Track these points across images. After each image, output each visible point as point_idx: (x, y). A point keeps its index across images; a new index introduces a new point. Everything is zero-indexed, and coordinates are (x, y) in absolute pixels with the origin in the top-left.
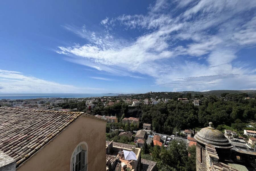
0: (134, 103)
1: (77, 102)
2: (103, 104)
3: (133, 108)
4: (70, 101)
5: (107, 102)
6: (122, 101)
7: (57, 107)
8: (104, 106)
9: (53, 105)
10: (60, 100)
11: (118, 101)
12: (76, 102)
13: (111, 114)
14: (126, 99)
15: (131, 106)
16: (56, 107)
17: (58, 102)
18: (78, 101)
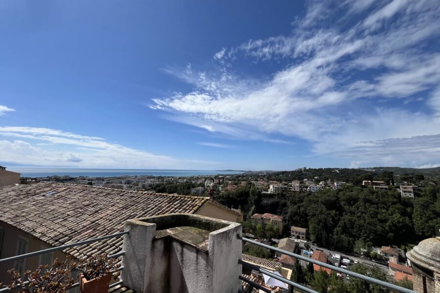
0: (271, 187)
1: (177, 183)
2: (218, 188)
3: (271, 196)
4: (166, 181)
5: (224, 185)
6: (251, 183)
7: (148, 190)
8: (219, 191)
9: (144, 187)
10: (153, 180)
11: (242, 182)
12: (175, 183)
13: (232, 206)
14: (256, 180)
15: (266, 192)
17: (149, 182)
18: (179, 182)
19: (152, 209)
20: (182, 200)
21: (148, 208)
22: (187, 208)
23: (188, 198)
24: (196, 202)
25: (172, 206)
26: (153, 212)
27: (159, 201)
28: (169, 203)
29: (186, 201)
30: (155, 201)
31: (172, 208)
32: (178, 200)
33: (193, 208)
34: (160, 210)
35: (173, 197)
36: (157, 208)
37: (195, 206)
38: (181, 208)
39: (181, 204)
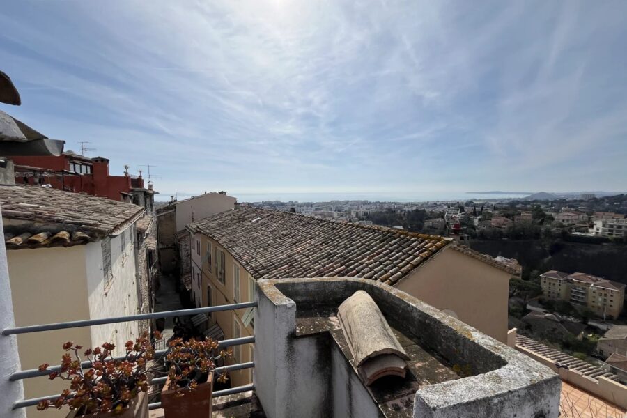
0: (599, 224)
1: (401, 212)
2: (473, 222)
3: (597, 240)
4: (387, 209)
5: (484, 216)
6: (544, 215)
7: (363, 220)
8: (474, 227)
9: (357, 214)
10: (368, 206)
11: (524, 214)
12: (399, 211)
13: (500, 253)
14: (557, 211)
15: (583, 234)
16: (360, 220)
17: (362, 210)
18: (405, 211)
19: (358, 247)
20: (402, 239)
21: (353, 246)
22: (410, 252)
23: (413, 237)
24: (427, 243)
25: (386, 246)
26: (358, 253)
27: (367, 237)
28: (382, 242)
29: (408, 240)
30: (361, 237)
31: (386, 249)
32: (395, 238)
33: (420, 253)
34: (367, 250)
35: (388, 232)
36: (365, 247)
37: (425, 251)
38: (399, 252)
39: (400, 245)
